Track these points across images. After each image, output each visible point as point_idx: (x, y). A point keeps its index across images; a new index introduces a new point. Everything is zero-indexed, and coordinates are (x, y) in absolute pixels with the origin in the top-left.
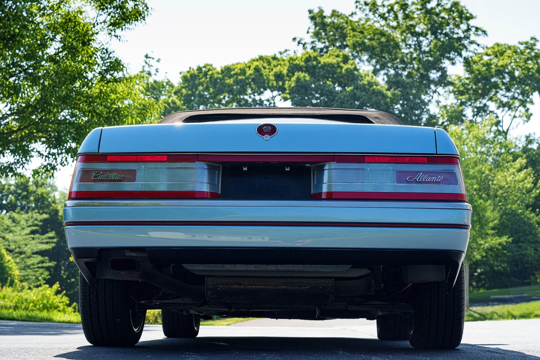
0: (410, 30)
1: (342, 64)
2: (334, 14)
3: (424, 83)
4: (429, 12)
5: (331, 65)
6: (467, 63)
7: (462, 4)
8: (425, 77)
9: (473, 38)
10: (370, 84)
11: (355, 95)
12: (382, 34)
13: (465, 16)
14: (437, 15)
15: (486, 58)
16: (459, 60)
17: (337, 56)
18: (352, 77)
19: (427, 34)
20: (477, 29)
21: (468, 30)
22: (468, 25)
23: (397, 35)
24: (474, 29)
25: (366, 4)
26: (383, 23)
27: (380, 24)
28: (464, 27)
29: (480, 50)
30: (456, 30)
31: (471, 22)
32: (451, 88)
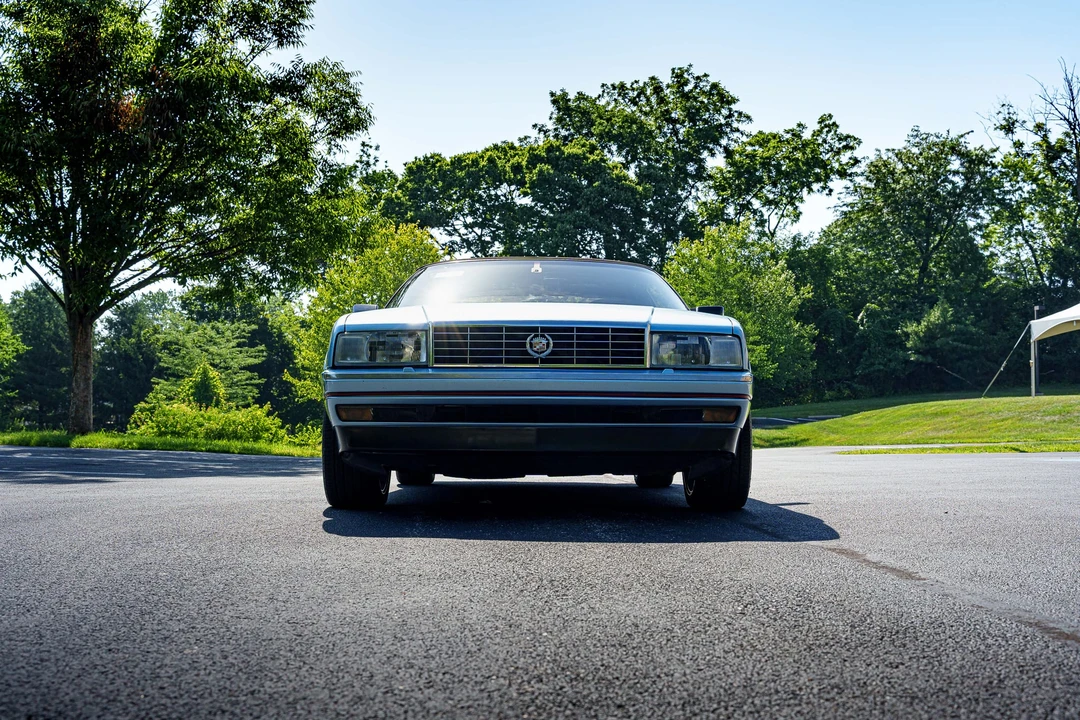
0: (666, 117)
1: (588, 155)
2: (581, 96)
3: (682, 177)
4: (686, 96)
5: (576, 156)
6: (729, 153)
7: (722, 86)
8: (682, 170)
9: (735, 125)
10: (619, 178)
11: (603, 190)
12: (634, 121)
13: (726, 100)
14: (695, 99)
15: (749, 149)
16: (719, 151)
17: (584, 146)
18: (599, 169)
19: (684, 122)
20: (740, 114)
21: (730, 116)
22: (730, 110)
23: (651, 122)
24: (736, 115)
25: (614, 87)
26: (634, 108)
27: (630, 109)
28: (725, 112)
29: (745, 139)
30: (717, 116)
31: (734, 107)
32: (711, 183)
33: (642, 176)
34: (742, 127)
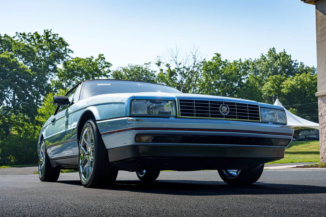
33: (33, 69)
34: (70, 54)
